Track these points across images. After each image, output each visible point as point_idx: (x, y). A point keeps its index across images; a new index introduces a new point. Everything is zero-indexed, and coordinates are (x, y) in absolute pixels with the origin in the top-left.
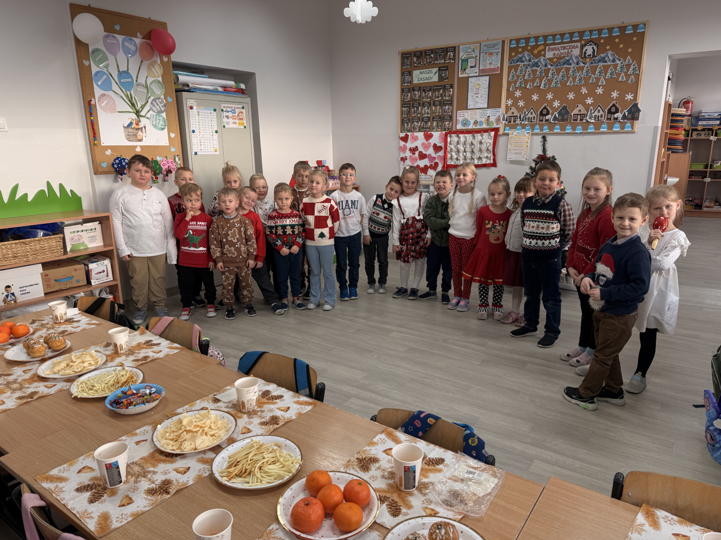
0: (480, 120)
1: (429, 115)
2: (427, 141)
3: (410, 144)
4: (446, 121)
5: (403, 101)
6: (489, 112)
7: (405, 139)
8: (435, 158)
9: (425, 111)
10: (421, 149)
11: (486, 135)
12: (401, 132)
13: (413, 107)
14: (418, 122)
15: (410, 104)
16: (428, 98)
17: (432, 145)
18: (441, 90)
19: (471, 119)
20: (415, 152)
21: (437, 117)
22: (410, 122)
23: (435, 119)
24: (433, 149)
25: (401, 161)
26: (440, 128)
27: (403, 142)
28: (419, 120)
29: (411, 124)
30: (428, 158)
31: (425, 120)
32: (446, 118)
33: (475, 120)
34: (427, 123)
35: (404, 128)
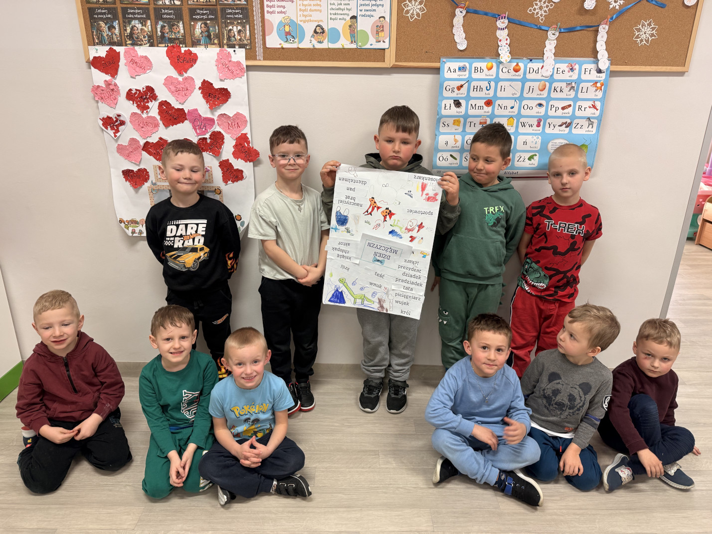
0: (332, 24)
1: (177, 3)
2: (180, 74)
3: (125, 81)
4: (232, 24)
6: (354, 4)
7: (109, 65)
8: (211, 121)
10: (163, 94)
17: (198, 84)
19: (304, 22)
20: (148, 102)
21: (202, 9)
22: (115, 17)
23: (198, 14)
24: (204, 97)
25: (107, 128)
26: (216, 41)
27: (103, 75)
28: (145, 14)
29: (121, 25)
30: (190, 122)
31: (165, 16)
32: (231, 14)
33: (317, 24)
34: (173, 25)
35: (102, 35)
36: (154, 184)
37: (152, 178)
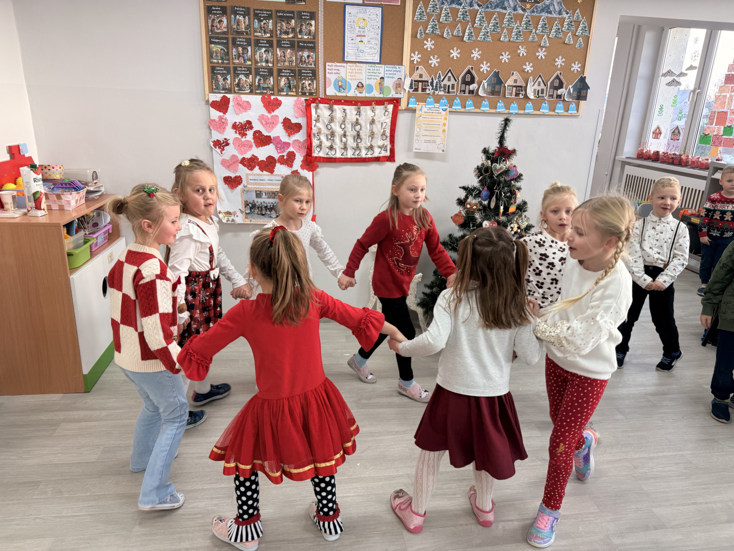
0: (368, 82)
1: (270, 65)
2: (269, 112)
3: (233, 116)
4: (305, 79)
5: (212, 31)
6: (382, 70)
7: (222, 106)
8: (288, 145)
9: (261, 57)
10: (257, 126)
11: (379, 109)
12: (212, 91)
13: (235, 44)
14: (247, 76)
15: (227, 39)
16: (265, 32)
17: (281, 120)
18: (293, 21)
19: (351, 80)
20: (246, 131)
21: (286, 70)
22: (229, 73)
23: (284, 73)
24: (284, 128)
25: (216, 148)
26: (294, 90)
27: (218, 112)
28: (248, 72)
29: (232, 78)
30: (274, 144)
31: (261, 73)
32: (304, 73)
33: (359, 81)
34: (267, 79)
35: (218, 84)
36: (245, 187)
37: (244, 182)
